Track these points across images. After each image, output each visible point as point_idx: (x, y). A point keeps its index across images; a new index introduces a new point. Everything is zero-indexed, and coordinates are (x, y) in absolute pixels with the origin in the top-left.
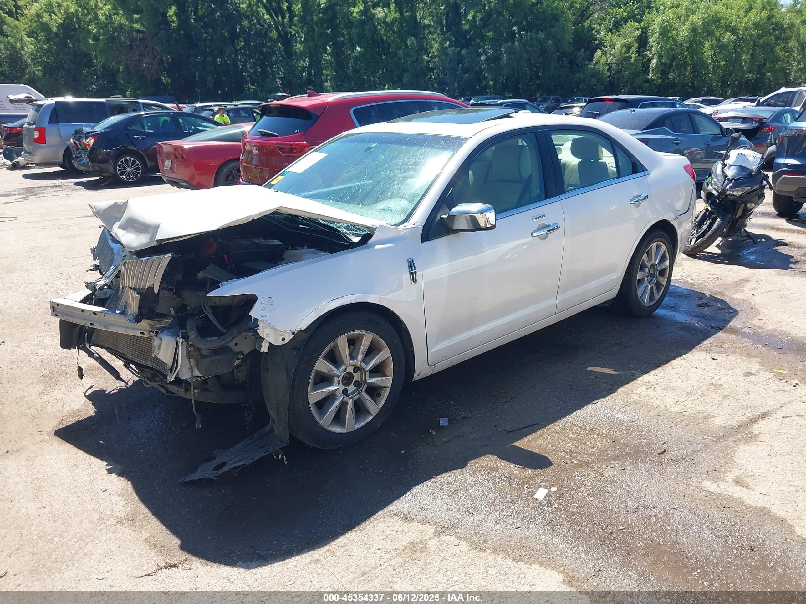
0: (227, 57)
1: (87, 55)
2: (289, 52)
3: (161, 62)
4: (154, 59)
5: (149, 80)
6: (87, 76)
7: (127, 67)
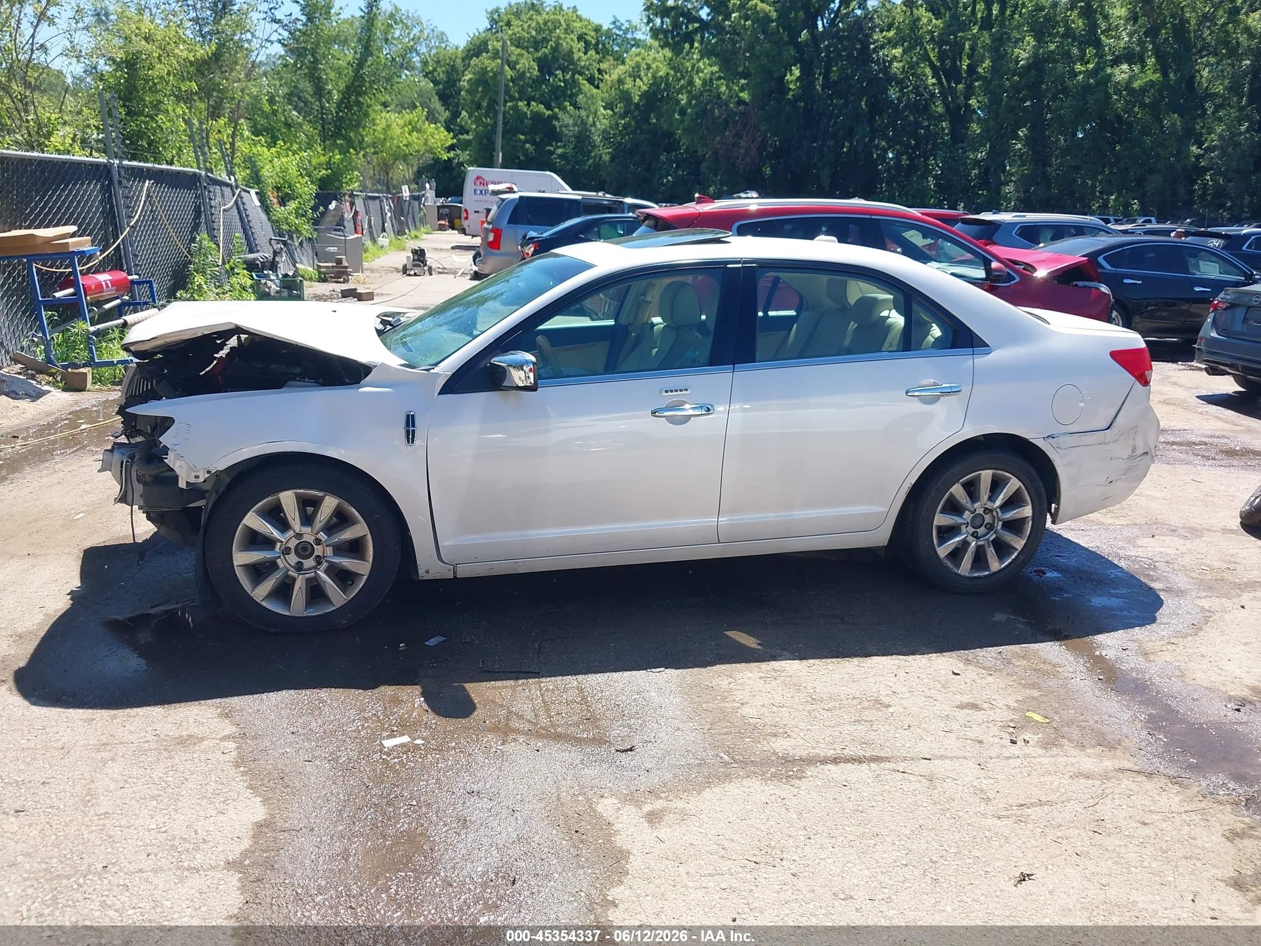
0: (857, 141)
1: (670, 135)
2: (958, 135)
3: (762, 147)
4: (753, 142)
5: (741, 172)
6: (664, 163)
7: (716, 153)
